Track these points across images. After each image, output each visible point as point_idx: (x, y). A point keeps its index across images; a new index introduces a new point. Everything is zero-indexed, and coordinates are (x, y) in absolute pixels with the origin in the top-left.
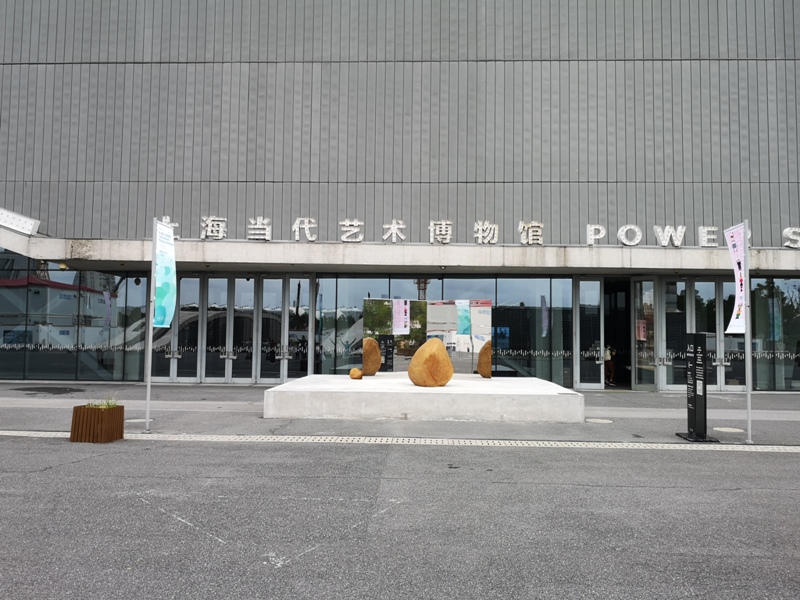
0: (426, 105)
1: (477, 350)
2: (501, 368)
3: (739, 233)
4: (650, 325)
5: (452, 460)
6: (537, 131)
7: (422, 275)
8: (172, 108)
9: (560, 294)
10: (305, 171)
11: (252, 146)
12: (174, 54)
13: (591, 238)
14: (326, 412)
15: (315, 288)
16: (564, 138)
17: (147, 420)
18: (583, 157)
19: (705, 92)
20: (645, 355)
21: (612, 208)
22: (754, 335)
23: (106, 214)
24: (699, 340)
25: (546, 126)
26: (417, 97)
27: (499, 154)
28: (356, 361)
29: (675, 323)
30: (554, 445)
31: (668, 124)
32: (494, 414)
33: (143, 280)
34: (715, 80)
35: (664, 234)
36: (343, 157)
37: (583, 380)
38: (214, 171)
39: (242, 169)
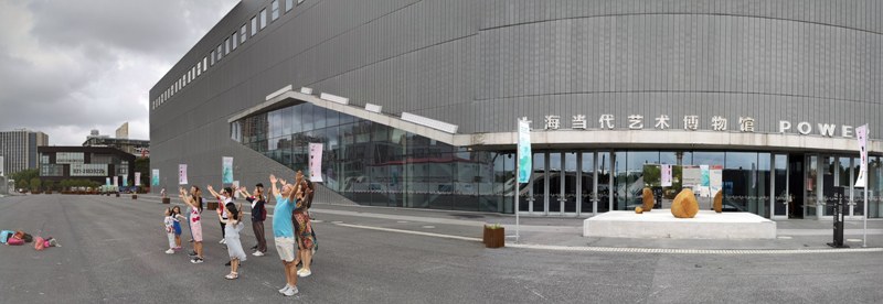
0: (682, 42)
1: (713, 196)
2: (727, 207)
3: (863, 130)
4: (814, 182)
5: (698, 263)
6: (751, 61)
7: (680, 150)
8: (527, 51)
9: (764, 162)
10: (607, 85)
11: (574, 71)
12: (527, 18)
13: (782, 129)
14: (620, 233)
15: (613, 158)
16: (768, 67)
17: (517, 236)
18: (779, 79)
19: (848, 47)
20: (811, 199)
21: (795, 112)
22: (869, 188)
23: (492, 118)
24: (840, 190)
25: (757, 58)
26: (677, 37)
27: (728, 75)
28: (639, 203)
29: (828, 180)
30: (758, 252)
31: (827, 64)
32: (723, 234)
33: (513, 155)
34: (853, 41)
35: (824, 129)
36: (630, 76)
37: (776, 214)
38: (552, 88)
39: (568, 86)
